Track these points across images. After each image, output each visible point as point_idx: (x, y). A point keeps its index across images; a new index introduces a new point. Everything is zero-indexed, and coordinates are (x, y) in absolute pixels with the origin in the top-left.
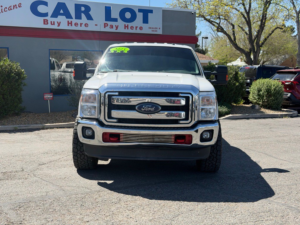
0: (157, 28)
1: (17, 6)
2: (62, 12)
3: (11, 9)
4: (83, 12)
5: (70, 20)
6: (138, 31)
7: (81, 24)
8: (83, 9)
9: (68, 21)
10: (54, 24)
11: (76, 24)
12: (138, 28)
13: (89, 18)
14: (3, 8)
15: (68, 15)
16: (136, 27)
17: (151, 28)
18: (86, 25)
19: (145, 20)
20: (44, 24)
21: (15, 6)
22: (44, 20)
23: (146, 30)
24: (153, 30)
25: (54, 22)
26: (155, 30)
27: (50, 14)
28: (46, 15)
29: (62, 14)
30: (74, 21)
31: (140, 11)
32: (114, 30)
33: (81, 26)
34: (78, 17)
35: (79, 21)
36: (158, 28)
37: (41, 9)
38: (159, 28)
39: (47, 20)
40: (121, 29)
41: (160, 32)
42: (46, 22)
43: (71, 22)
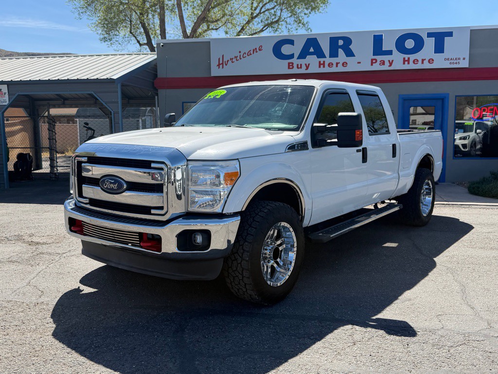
0: (459, 59)
1: (258, 50)
2: (312, 50)
3: (250, 54)
4: (341, 47)
5: (322, 60)
6: (427, 66)
7: (337, 64)
8: (341, 42)
9: (320, 62)
10: (301, 67)
11: (330, 65)
12: (426, 62)
13: (350, 53)
14: (242, 54)
15: (320, 54)
16: (423, 60)
17: (448, 59)
18: (345, 64)
19: (439, 48)
20: (289, 68)
21: (255, 50)
22: (289, 63)
23: (440, 62)
24: (452, 61)
25: (301, 65)
26: (455, 61)
27: (296, 56)
28: (292, 56)
29: (312, 54)
30: (328, 60)
31: (430, 35)
32: (386, 67)
33: (337, 66)
34: (334, 54)
35: (334, 60)
36: (462, 59)
37: (286, 50)
38: (464, 59)
39: (293, 63)
40: (398, 65)
41: (465, 64)
42: (291, 66)
43: (324, 62)
